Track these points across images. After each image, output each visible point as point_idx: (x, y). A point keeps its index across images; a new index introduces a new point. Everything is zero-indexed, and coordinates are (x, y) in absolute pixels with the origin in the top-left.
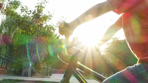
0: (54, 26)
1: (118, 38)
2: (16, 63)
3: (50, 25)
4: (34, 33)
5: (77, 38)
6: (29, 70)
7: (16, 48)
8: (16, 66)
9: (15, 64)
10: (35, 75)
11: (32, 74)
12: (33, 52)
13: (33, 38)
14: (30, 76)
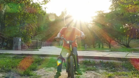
0: (40, 4)
1: (103, 11)
2: (7, 38)
3: (37, 3)
4: (22, 11)
5: (66, 12)
6: (19, 45)
7: (7, 25)
8: (7, 41)
9: (6, 40)
10: (25, 49)
11: (22, 47)
12: (21, 28)
13: (21, 15)
14: (20, 50)
